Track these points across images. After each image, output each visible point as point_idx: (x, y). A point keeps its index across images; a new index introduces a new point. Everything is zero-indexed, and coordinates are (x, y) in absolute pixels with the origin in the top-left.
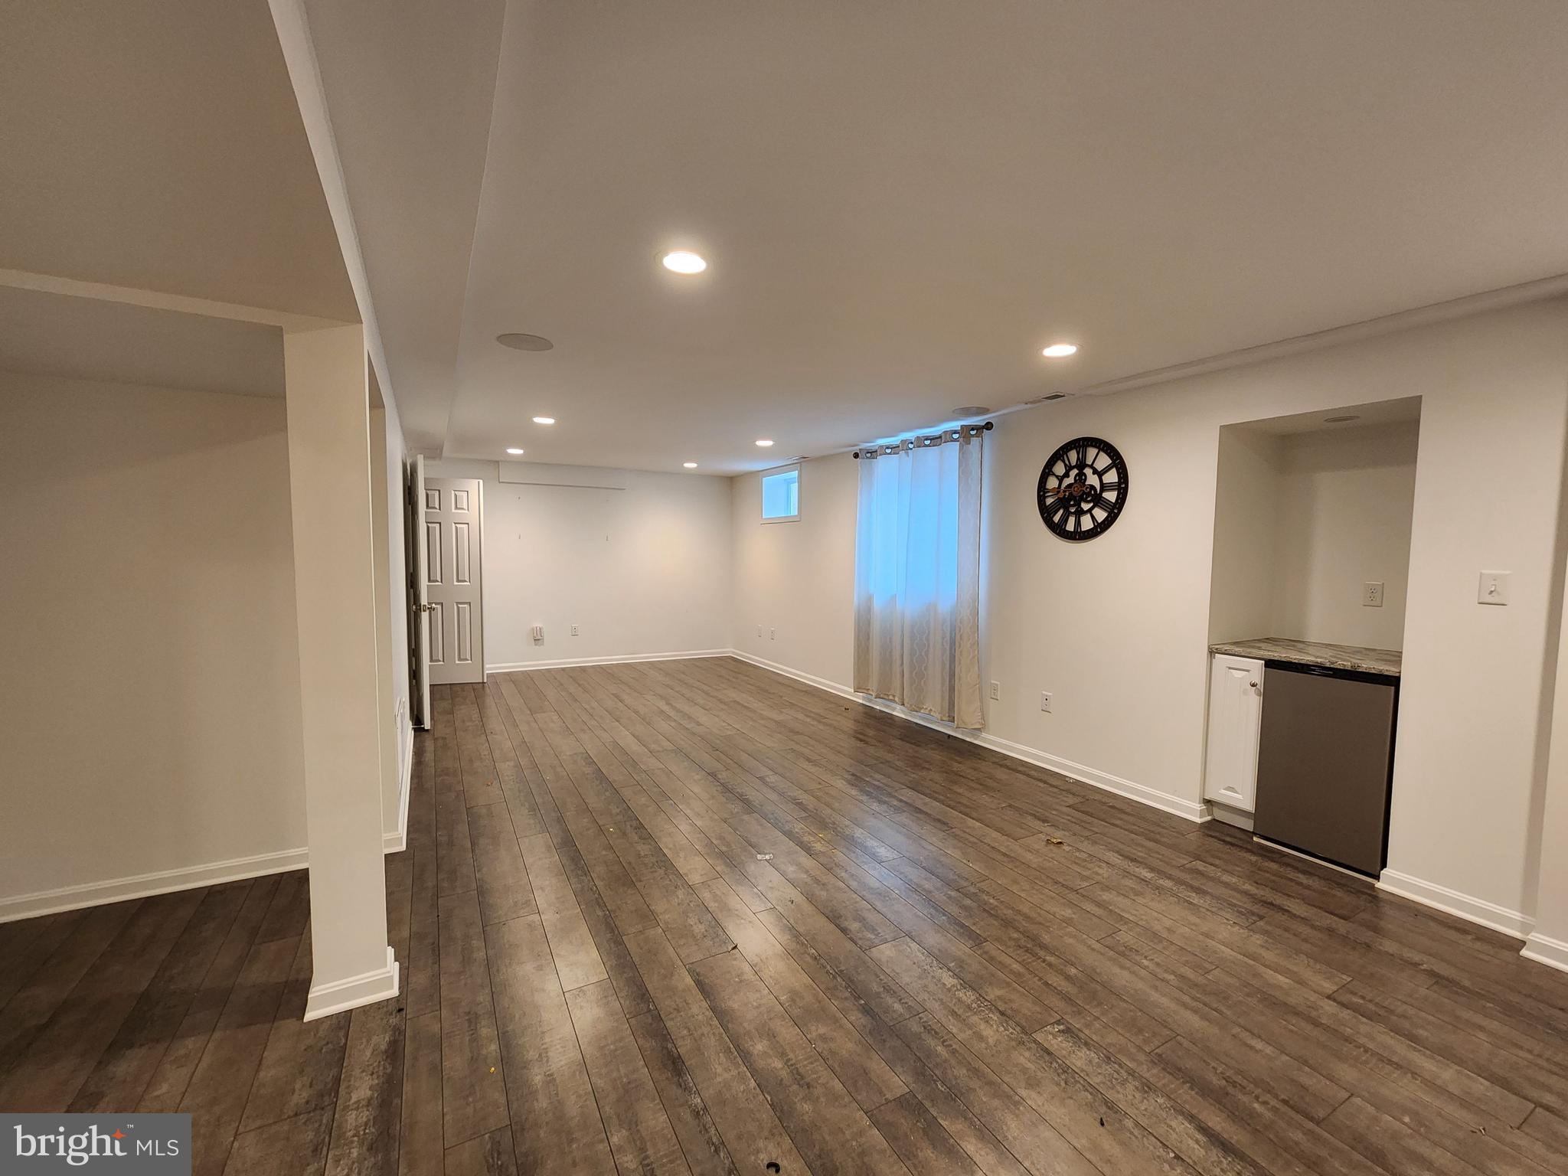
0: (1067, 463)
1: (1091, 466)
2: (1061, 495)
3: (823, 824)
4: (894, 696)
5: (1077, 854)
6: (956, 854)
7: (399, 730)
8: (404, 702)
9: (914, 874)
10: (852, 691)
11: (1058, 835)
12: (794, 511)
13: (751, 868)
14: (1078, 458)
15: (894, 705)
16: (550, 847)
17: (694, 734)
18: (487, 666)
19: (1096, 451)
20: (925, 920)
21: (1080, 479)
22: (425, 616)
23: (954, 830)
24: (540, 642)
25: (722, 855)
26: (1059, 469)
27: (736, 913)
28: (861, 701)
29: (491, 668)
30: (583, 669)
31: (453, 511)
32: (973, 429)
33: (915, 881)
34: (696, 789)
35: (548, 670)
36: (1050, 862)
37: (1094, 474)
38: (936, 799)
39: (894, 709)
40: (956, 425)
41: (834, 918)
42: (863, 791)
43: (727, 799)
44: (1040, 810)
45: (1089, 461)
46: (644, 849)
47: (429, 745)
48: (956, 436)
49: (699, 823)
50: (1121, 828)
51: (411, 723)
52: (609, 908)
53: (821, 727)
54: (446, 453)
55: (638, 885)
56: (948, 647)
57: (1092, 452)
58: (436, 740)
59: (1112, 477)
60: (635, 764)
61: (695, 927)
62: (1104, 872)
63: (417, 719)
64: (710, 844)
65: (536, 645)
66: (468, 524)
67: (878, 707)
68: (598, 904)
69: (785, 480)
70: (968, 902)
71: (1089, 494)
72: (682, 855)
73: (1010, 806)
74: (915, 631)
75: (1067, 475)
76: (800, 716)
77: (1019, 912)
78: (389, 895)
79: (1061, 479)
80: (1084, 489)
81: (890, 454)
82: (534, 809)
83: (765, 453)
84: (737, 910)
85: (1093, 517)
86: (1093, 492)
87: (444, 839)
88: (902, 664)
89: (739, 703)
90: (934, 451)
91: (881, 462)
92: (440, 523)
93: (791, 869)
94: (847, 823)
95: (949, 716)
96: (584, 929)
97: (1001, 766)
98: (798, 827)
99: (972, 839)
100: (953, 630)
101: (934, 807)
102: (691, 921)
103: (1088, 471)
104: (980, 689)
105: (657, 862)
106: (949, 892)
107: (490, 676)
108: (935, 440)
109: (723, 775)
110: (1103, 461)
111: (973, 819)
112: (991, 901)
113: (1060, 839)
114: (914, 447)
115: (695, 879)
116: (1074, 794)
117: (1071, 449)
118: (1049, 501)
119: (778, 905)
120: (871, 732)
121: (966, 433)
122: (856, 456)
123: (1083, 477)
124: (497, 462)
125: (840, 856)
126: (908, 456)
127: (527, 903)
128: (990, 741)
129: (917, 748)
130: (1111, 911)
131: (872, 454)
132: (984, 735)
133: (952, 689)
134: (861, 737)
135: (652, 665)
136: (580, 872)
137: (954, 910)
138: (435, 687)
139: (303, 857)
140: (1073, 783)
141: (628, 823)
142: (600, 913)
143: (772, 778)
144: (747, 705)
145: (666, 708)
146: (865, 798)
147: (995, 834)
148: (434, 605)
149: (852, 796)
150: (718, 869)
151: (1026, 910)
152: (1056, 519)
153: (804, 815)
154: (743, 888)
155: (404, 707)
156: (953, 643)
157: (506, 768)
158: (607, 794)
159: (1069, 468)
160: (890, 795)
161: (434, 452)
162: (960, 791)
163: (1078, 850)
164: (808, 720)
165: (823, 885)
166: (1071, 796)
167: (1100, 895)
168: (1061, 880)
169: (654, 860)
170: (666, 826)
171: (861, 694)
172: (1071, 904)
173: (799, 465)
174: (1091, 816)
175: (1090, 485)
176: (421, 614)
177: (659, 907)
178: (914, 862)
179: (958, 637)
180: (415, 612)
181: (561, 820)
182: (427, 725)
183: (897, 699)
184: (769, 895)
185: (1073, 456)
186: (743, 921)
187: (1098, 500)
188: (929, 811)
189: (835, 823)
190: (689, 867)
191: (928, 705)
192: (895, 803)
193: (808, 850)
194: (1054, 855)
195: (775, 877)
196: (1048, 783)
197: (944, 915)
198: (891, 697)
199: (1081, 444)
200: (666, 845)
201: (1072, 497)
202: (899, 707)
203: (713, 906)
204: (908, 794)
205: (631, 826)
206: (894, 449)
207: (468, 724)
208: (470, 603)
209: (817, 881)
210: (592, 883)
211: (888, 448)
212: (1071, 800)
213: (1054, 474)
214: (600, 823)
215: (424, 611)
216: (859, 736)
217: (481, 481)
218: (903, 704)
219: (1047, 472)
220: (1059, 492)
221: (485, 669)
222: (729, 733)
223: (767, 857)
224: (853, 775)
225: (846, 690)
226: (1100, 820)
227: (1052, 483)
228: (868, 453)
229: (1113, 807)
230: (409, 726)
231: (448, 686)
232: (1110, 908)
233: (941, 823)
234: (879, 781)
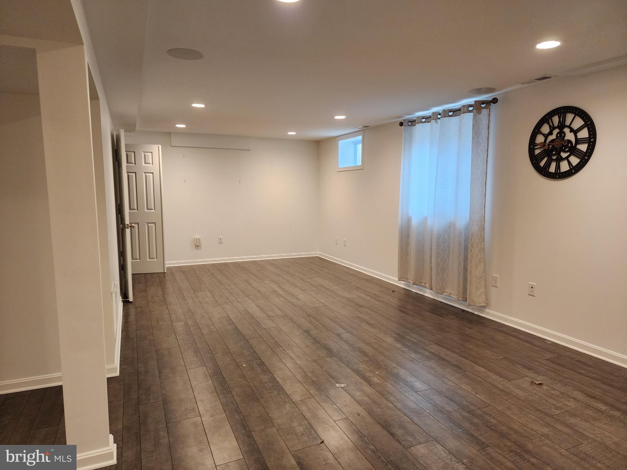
0: (551, 124)
1: (569, 127)
2: (546, 148)
3: (378, 366)
4: (425, 283)
5: (553, 392)
6: (467, 388)
7: (114, 302)
8: (117, 285)
9: (438, 399)
10: (397, 279)
11: (539, 379)
12: (359, 163)
13: (332, 392)
14: (559, 122)
15: (425, 289)
16: (207, 375)
17: (295, 305)
18: (166, 262)
19: (573, 115)
20: (446, 431)
21: (561, 136)
22: (128, 231)
23: (466, 373)
24: (199, 247)
25: (313, 383)
26: (545, 129)
27: (323, 420)
28: (403, 286)
29: (170, 263)
30: (226, 265)
31: (143, 164)
32: (483, 104)
33: (440, 405)
34: (297, 341)
35: (204, 265)
36: (533, 396)
37: (571, 132)
38: (454, 352)
39: (425, 292)
40: (471, 101)
41: (386, 426)
42: (404, 345)
43: (317, 348)
44: (527, 362)
45: (568, 123)
46: (265, 378)
47: (132, 311)
48: (471, 109)
49: (299, 362)
50: (585, 376)
51: (121, 298)
52: (243, 414)
53: (377, 303)
54: (137, 128)
55: (261, 400)
56: (463, 252)
57: (570, 117)
58: (136, 308)
59: (584, 134)
60: (258, 324)
61: (297, 428)
62: (572, 404)
63: (124, 295)
64: (305, 376)
65: (196, 249)
66: (153, 173)
67: (414, 291)
68: (237, 411)
69: (353, 142)
70: (476, 420)
71: (567, 146)
72: (288, 382)
73: (505, 358)
74: (440, 240)
75: (551, 133)
76: (362, 295)
77: (511, 429)
78: (110, 402)
79: (546, 136)
80: (563, 143)
81: (424, 122)
82: (197, 352)
83: (340, 124)
84: (323, 419)
85: (569, 163)
86: (570, 145)
87: (142, 369)
88: (431, 263)
89: (323, 286)
90: (455, 119)
91: (418, 127)
92: (135, 173)
93: (358, 394)
94: (394, 365)
95: (463, 297)
96: (228, 428)
97: (500, 331)
98: (362, 367)
99: (479, 379)
100: (466, 239)
101: (452, 357)
102: (295, 424)
103: (567, 130)
104: (485, 280)
105: (273, 386)
106: (463, 413)
107: (169, 268)
108: (456, 112)
109: (314, 332)
110: (578, 123)
111: (480, 366)
112: (492, 420)
113: (540, 381)
114: (441, 117)
115: (297, 398)
116: (550, 352)
117: (555, 115)
118: (537, 152)
119: (350, 417)
120: (410, 307)
121: (478, 107)
122: (401, 124)
123: (563, 135)
124: (170, 134)
125: (390, 387)
126: (437, 123)
127: (193, 410)
128: (491, 314)
129: (441, 318)
130: (576, 430)
131: (412, 122)
132: (487, 310)
133: (465, 280)
134: (403, 309)
135: (269, 262)
136: (225, 392)
137: (467, 425)
138: (135, 276)
139: (59, 379)
140: (550, 344)
141: (254, 361)
142: (237, 417)
143: (345, 335)
144: (328, 287)
145: (277, 289)
146: (406, 350)
147: (495, 377)
148: (133, 225)
149: (398, 349)
150: (311, 392)
151: (516, 427)
152: (542, 164)
153: (366, 360)
154: (328, 405)
155: (117, 288)
156: (466, 249)
157: (179, 326)
158: (242, 342)
159: (552, 129)
160: (423, 348)
161: (130, 127)
162: (471, 347)
163: (553, 389)
164: (368, 298)
165: (379, 404)
166: (548, 353)
167: (569, 420)
168: (541, 408)
169: (271, 385)
170: (278, 364)
171: (403, 282)
172: (547, 425)
173: (362, 132)
174: (563, 366)
175: (567, 140)
176: (125, 230)
177: (275, 414)
178: (440, 393)
179: (470, 245)
180: (121, 229)
181: (213, 359)
182: (131, 299)
183: (427, 286)
184: (344, 410)
185: (556, 120)
186: (327, 426)
187: (573, 151)
188: (449, 359)
189: (386, 365)
190: (293, 390)
191: (449, 290)
192: (426, 353)
193: (370, 383)
194: (536, 392)
195: (347, 398)
196: (532, 344)
197: (460, 428)
198: (423, 284)
199: (562, 111)
200: (279, 376)
201: (554, 149)
202: (428, 291)
203: (308, 415)
204: (435, 348)
205: (256, 363)
206: (428, 119)
207: (156, 298)
208: (155, 223)
209: (375, 402)
210: (232, 399)
211: (423, 118)
212: (549, 356)
213: (541, 133)
214: (238, 361)
215: (128, 228)
216: (402, 309)
217: (160, 146)
218: (431, 289)
219: (537, 131)
220: (544, 145)
221: (165, 265)
222: (317, 305)
223: (342, 385)
224: (398, 334)
225: (393, 279)
226: (568, 369)
227: (540, 139)
228: (410, 122)
229: (579, 361)
230: (120, 299)
231: (143, 275)
232: (575, 428)
233: (458, 368)
234: (415, 339)
